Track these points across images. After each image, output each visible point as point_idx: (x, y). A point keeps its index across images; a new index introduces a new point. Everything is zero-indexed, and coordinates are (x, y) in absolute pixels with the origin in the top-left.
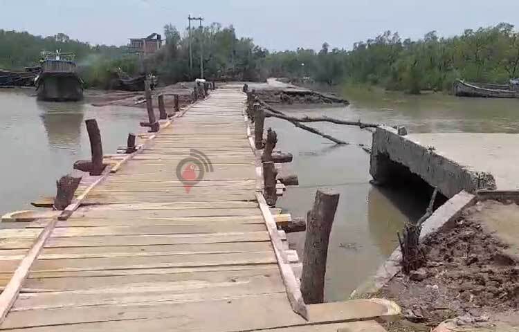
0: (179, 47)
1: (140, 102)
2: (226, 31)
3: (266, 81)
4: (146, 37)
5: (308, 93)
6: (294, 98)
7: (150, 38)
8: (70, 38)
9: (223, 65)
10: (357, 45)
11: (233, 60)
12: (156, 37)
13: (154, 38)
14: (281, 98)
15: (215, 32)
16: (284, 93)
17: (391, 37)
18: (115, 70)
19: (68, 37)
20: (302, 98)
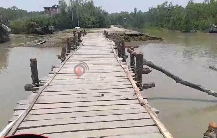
0: (66, 10)
1: (38, 44)
2: (89, 3)
3: (110, 27)
4: (52, 6)
5: (140, 35)
6: (132, 38)
7: (53, 7)
8: (19, 9)
9: (89, 19)
10: (151, 9)
11: (93, 17)
12: (56, 7)
13: (55, 7)
14: (124, 38)
15: (84, 3)
16: (126, 35)
17: (168, 4)
18: (32, 23)
19: (17, 8)
20: (136, 38)
